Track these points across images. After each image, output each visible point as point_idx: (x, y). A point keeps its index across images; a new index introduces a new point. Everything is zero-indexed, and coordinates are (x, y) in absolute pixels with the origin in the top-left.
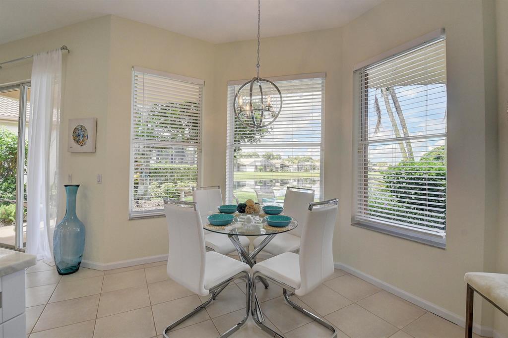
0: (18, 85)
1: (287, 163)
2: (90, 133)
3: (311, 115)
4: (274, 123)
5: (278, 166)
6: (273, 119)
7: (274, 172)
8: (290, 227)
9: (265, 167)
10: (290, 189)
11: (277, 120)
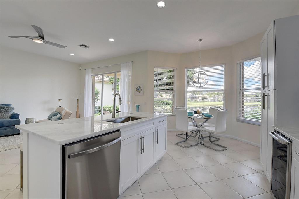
0: (114, 73)
1: (206, 96)
2: (142, 89)
3: (221, 70)
4: (206, 85)
5: (200, 98)
6: (205, 84)
7: (198, 102)
8: (211, 117)
9: (192, 99)
10: (211, 108)
11: (207, 84)
